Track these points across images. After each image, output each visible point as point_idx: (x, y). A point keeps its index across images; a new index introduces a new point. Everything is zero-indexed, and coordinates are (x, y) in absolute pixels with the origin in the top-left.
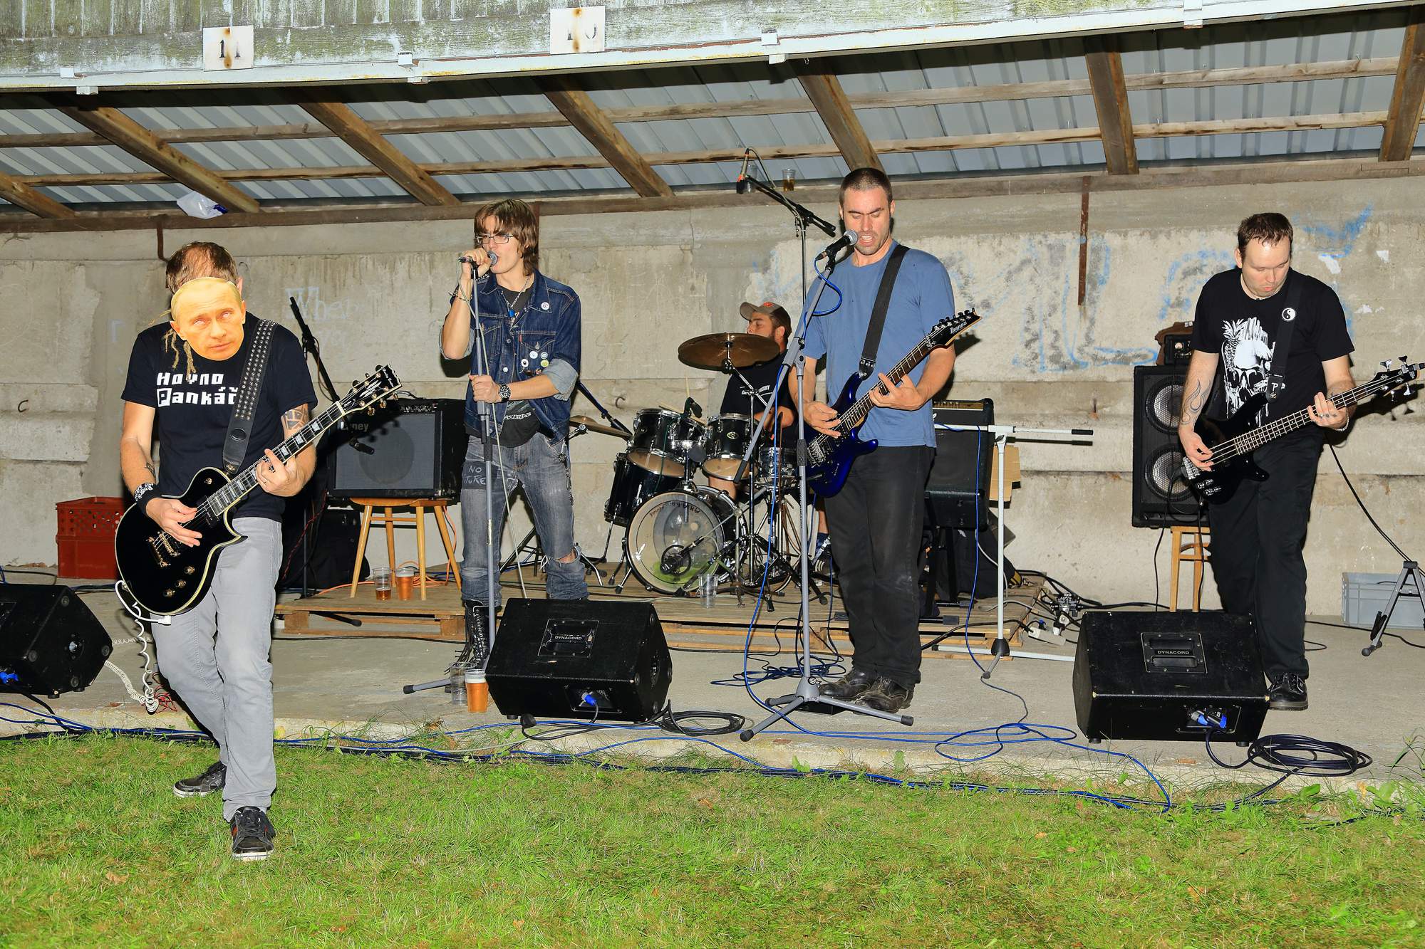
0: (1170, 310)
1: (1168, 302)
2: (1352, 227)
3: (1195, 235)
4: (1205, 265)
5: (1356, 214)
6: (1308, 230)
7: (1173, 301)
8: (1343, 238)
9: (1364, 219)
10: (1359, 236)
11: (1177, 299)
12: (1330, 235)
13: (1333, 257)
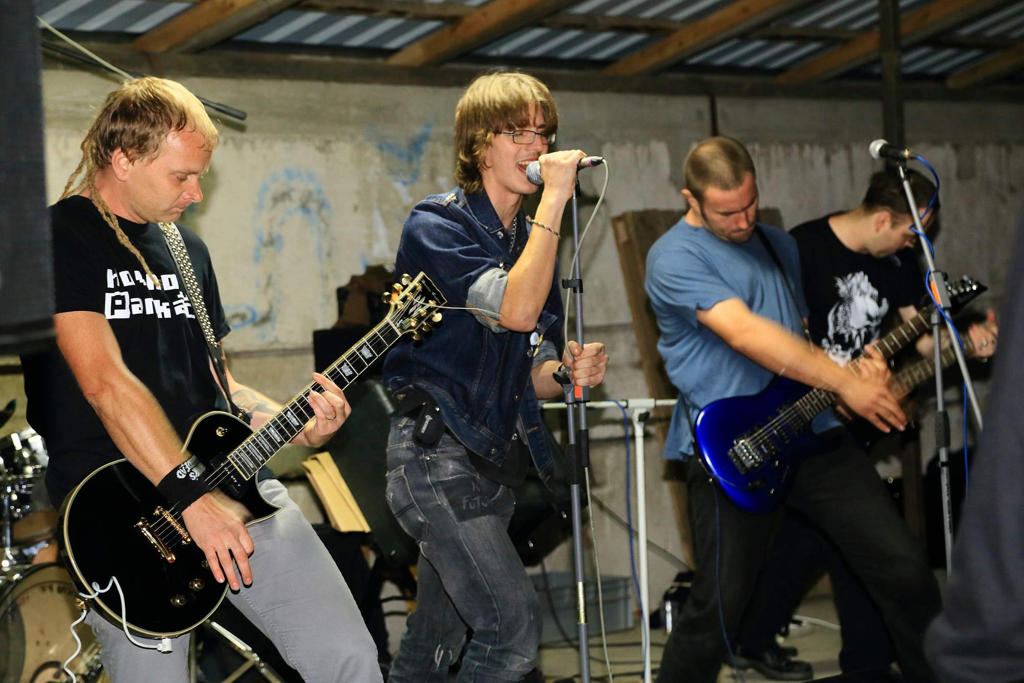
0: (263, 250)
1: (260, 239)
2: (416, 146)
3: (280, 146)
4: (291, 189)
5: (418, 130)
6: (381, 148)
7: (266, 238)
8: (410, 160)
9: (425, 138)
10: (423, 158)
11: (270, 234)
12: (400, 155)
13: (405, 183)
